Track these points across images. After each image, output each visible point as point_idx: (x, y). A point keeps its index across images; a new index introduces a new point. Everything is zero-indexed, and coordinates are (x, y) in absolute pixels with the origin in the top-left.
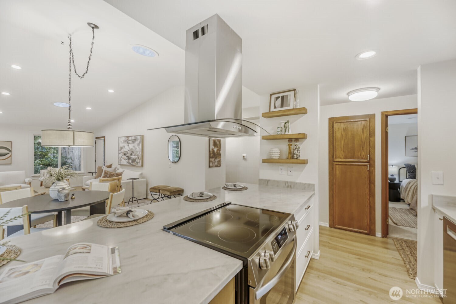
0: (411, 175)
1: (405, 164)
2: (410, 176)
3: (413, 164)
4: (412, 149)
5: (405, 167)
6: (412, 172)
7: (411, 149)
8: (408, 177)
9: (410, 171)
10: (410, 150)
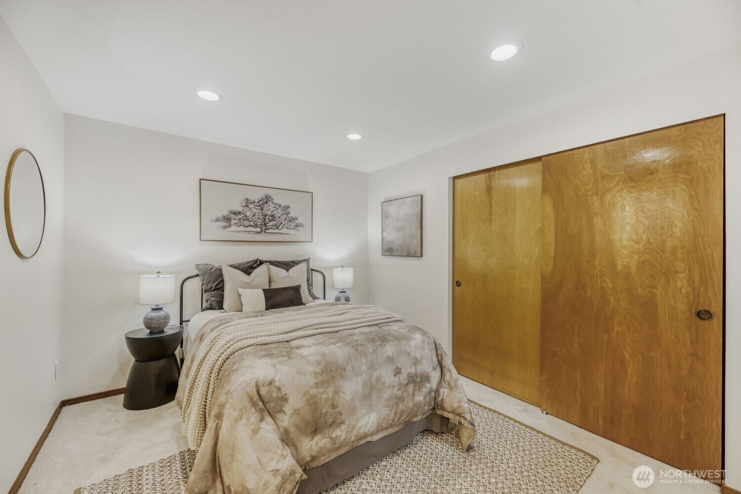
0: (213, 299)
1: (197, 266)
2: (209, 302)
3: (216, 265)
4: (217, 220)
5: (198, 275)
6: (214, 290)
7: (214, 219)
8: (205, 305)
9: (209, 286)
10: (212, 221)
